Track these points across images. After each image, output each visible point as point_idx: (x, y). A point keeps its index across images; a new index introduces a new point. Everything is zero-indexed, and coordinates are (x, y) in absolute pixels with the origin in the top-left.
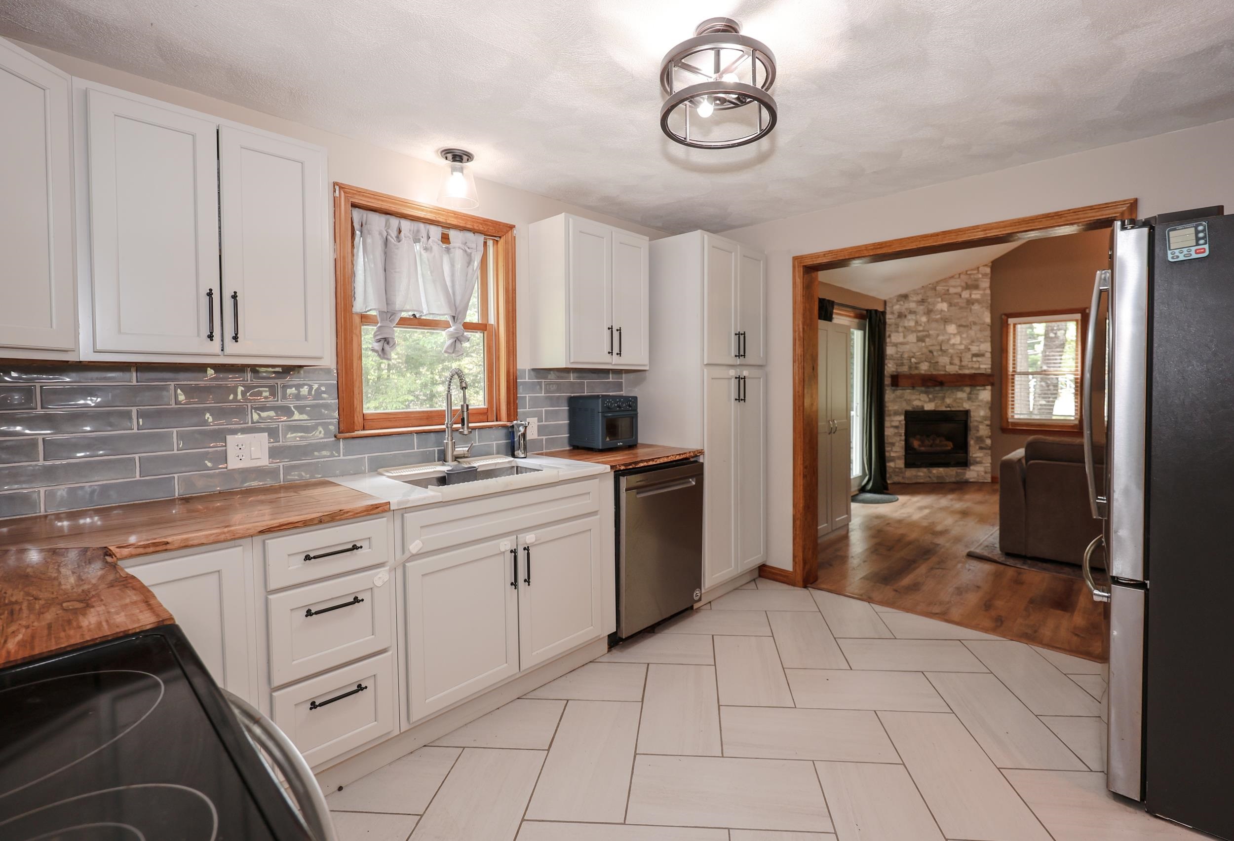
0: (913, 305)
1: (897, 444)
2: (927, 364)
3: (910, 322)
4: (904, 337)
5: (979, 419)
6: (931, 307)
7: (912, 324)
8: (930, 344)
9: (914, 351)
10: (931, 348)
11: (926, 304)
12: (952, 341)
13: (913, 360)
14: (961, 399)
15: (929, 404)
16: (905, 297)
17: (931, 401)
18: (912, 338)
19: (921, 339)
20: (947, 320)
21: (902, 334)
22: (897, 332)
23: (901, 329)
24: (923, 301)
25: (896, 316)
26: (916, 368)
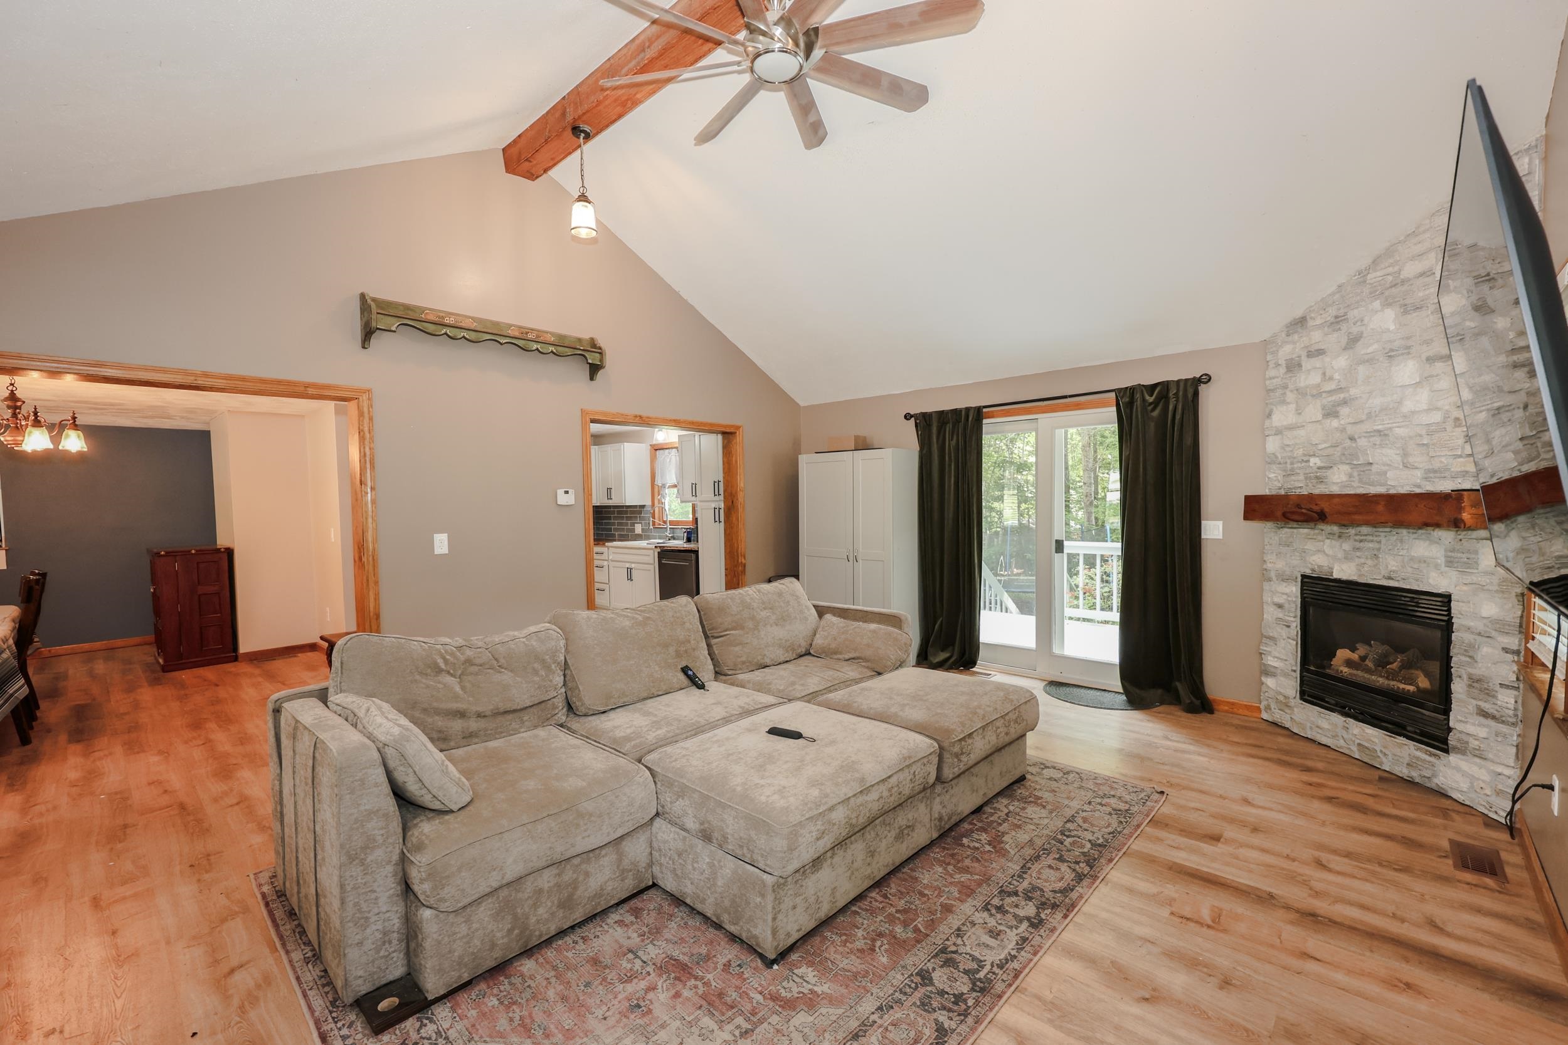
0: (1316, 337)
1: (1282, 643)
2: (1346, 468)
3: (1309, 378)
4: (1299, 412)
5: (1479, 625)
6: (1355, 330)
7: (1315, 379)
8: (1351, 420)
9: (1315, 441)
10: (1350, 430)
11: (1344, 327)
12: (1408, 406)
13: (1315, 462)
14: (1423, 561)
15: (1345, 567)
16: (1300, 323)
17: (1347, 558)
18: (1314, 411)
19: (1331, 413)
20: (1392, 354)
21: (1293, 406)
22: (1284, 402)
23: (1290, 396)
24: (1338, 321)
25: (1283, 370)
26: (1320, 480)
